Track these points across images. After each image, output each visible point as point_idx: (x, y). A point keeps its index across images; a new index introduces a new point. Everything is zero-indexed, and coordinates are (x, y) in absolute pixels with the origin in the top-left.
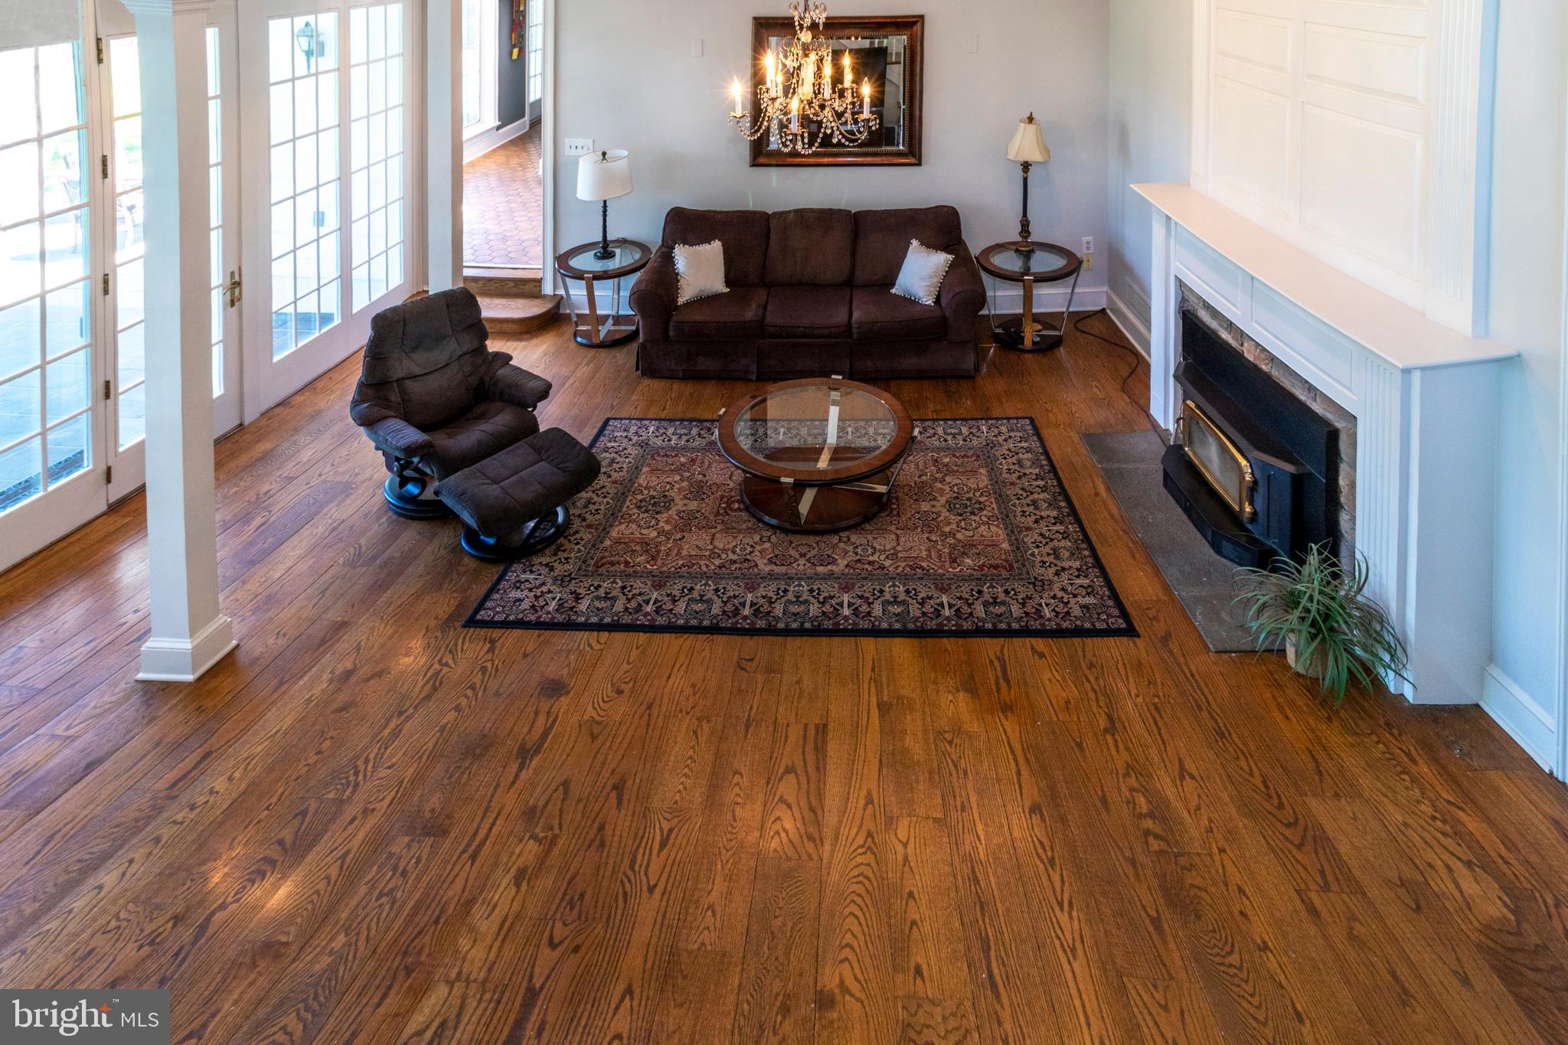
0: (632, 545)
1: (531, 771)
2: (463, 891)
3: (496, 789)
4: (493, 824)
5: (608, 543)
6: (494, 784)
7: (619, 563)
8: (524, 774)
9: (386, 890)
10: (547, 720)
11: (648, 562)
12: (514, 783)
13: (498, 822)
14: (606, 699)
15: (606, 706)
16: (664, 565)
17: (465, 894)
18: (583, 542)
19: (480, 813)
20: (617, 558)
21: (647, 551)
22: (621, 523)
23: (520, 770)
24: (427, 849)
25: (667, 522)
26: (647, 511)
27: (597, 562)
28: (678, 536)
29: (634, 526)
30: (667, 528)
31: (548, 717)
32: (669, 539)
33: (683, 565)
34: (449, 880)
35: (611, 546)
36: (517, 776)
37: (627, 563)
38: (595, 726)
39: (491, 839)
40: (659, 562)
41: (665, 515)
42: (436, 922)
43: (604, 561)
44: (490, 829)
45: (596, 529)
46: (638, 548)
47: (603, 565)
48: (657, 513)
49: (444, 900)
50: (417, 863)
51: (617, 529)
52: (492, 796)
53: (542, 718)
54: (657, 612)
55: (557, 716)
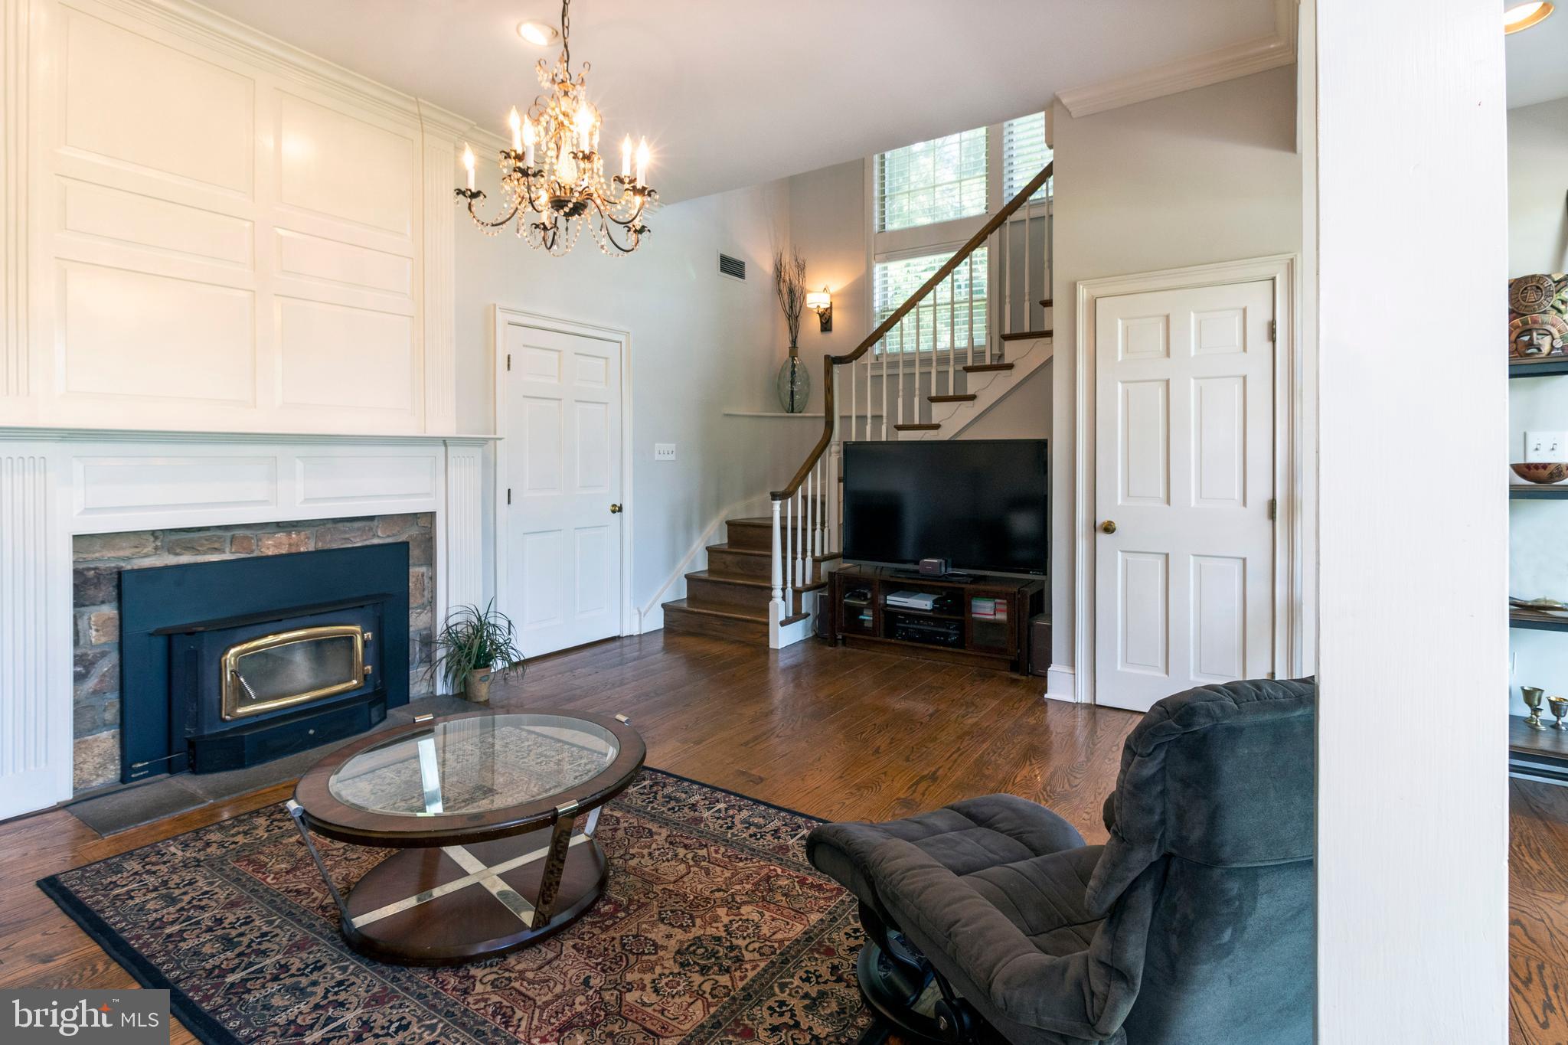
0: (783, 904)
2: (962, 742)
5: (814, 918)
7: (812, 886)
9: (1001, 749)
11: (777, 875)
13: (948, 756)
16: (761, 868)
17: (961, 740)
18: (848, 929)
20: (811, 892)
21: (770, 890)
22: (781, 942)
25: (716, 919)
26: (732, 948)
27: (837, 896)
28: (718, 895)
29: (765, 930)
30: (722, 912)
32: (733, 895)
33: (741, 860)
34: (970, 746)
35: (812, 911)
37: (802, 882)
40: (765, 872)
41: (710, 931)
42: (973, 737)
43: (828, 894)
45: (820, 943)
46: (779, 897)
47: (832, 890)
48: (719, 939)
49: (971, 741)
51: (791, 934)
54: (799, 827)
55: (909, 788)
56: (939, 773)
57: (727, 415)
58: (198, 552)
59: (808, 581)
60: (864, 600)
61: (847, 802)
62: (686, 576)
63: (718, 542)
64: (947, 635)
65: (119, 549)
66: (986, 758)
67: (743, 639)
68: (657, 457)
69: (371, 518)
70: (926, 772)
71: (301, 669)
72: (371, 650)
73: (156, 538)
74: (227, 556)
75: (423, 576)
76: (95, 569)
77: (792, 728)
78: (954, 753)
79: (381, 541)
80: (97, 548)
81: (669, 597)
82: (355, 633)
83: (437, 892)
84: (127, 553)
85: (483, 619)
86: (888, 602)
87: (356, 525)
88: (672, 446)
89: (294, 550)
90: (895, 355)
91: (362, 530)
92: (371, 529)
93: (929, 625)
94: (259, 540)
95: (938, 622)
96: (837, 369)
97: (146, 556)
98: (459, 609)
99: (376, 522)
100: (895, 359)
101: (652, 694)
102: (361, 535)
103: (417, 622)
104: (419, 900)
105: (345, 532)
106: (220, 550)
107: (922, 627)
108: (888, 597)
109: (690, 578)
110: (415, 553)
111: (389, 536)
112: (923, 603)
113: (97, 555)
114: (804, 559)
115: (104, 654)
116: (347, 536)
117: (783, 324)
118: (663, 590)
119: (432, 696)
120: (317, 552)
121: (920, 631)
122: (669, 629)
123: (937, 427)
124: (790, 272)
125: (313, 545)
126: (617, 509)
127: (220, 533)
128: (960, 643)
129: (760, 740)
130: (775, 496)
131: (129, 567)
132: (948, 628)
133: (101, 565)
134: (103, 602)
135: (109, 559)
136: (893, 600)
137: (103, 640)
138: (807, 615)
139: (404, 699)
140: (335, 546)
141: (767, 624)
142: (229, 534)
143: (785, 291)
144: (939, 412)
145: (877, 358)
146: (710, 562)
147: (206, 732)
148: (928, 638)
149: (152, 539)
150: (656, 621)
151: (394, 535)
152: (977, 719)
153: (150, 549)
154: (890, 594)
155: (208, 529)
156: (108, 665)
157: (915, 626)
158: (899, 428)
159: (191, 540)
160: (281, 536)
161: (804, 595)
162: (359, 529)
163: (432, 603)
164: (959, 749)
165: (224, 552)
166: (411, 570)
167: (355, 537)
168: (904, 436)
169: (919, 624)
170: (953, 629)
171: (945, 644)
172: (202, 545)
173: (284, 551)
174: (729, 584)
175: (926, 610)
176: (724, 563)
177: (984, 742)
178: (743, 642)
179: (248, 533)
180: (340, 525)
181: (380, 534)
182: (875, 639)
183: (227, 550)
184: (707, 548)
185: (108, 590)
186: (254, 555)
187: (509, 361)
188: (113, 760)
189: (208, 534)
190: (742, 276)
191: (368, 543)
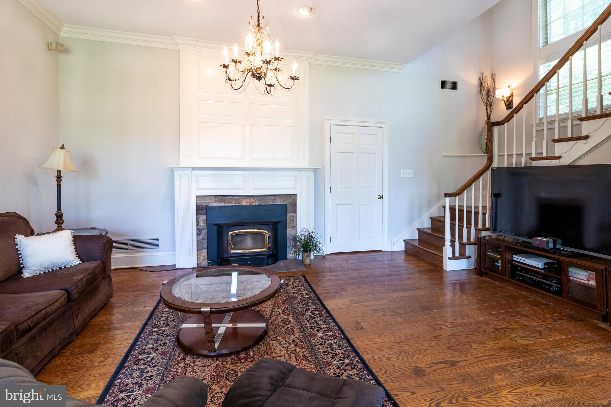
1: (455, 359)
2: (501, 352)
3: (473, 363)
4: (481, 357)
6: (471, 365)
8: (459, 359)
9: (528, 367)
10: (433, 366)
12: (465, 360)
13: (478, 356)
14: (407, 354)
15: (411, 353)
17: (501, 351)
19: (483, 362)
23: (459, 362)
24: (508, 367)
31: (432, 366)
34: (504, 356)
36: (462, 361)
38: (421, 352)
39: (484, 355)
42: (514, 352)
44: (483, 356)
49: (509, 354)
50: (514, 366)
52: (475, 363)
53: (434, 368)
54: (348, 357)
55: (429, 364)
56: (460, 364)
57: (445, 156)
58: (226, 203)
59: (472, 240)
60: (498, 255)
61: (387, 356)
62: (417, 229)
63: (437, 215)
64: (551, 286)
65: (207, 200)
66: (508, 368)
67: (433, 262)
68: (402, 176)
69: (275, 195)
70: (450, 360)
71: (249, 241)
72: (271, 240)
73: (215, 198)
74: (233, 205)
75: (293, 216)
76: (202, 205)
77: (405, 311)
78: (485, 356)
79: (278, 203)
80: (202, 199)
81: (408, 237)
82: (266, 233)
83: (239, 325)
84: (208, 201)
85: (311, 235)
86: (514, 259)
87: (271, 197)
88: (411, 171)
89: (251, 204)
90: (553, 116)
91: (272, 199)
92: (275, 199)
93: (539, 278)
94: (242, 200)
95: (544, 277)
96: (496, 129)
97: (213, 203)
98: (305, 230)
99: (277, 197)
100: (554, 119)
101: (364, 277)
102: (272, 201)
103: (290, 232)
104: (233, 325)
105: (267, 199)
106: (231, 202)
107: (533, 277)
108: (514, 256)
109: (420, 231)
110: (289, 208)
111: (281, 202)
112: (537, 263)
113: (202, 201)
114: (469, 228)
115: (204, 229)
116: (267, 201)
117: (483, 109)
118: (405, 234)
119: (295, 259)
120: (259, 205)
121: (531, 279)
122: (407, 252)
123: (559, 158)
124: (488, 81)
125: (257, 203)
126: (380, 197)
127: (231, 197)
128: (559, 293)
129: (384, 310)
130: (446, 195)
131: (209, 206)
132: (551, 282)
133: (203, 204)
134: (203, 215)
135: (204, 202)
136: (517, 258)
137: (204, 225)
138: (469, 257)
139: (285, 258)
140: (264, 204)
141: (443, 257)
142: (234, 198)
143: (484, 91)
144: (559, 149)
145: (541, 120)
146: (432, 224)
147: (225, 256)
148: (537, 285)
149: (214, 198)
150: (401, 247)
151: (283, 202)
152: (532, 342)
153: (214, 201)
154: (515, 254)
155: (228, 196)
156: (205, 232)
157: (528, 276)
158: (533, 159)
159: (224, 199)
160: (248, 199)
161: (467, 247)
162: (271, 199)
163: (295, 227)
164: (494, 355)
165: (232, 203)
166: (288, 214)
167: (270, 201)
168: (535, 164)
169: (531, 275)
170: (555, 283)
171: (548, 291)
172: (227, 201)
173: (248, 204)
174: (434, 235)
175: (538, 268)
176: (437, 225)
177: (518, 357)
178: (433, 264)
179: (239, 198)
180: (265, 197)
181: (278, 201)
182: (502, 277)
183: (233, 203)
184: (430, 218)
185: (204, 211)
186: (241, 205)
187: (330, 139)
188: (206, 259)
189: (228, 197)
190: (455, 88)
191: (274, 204)
